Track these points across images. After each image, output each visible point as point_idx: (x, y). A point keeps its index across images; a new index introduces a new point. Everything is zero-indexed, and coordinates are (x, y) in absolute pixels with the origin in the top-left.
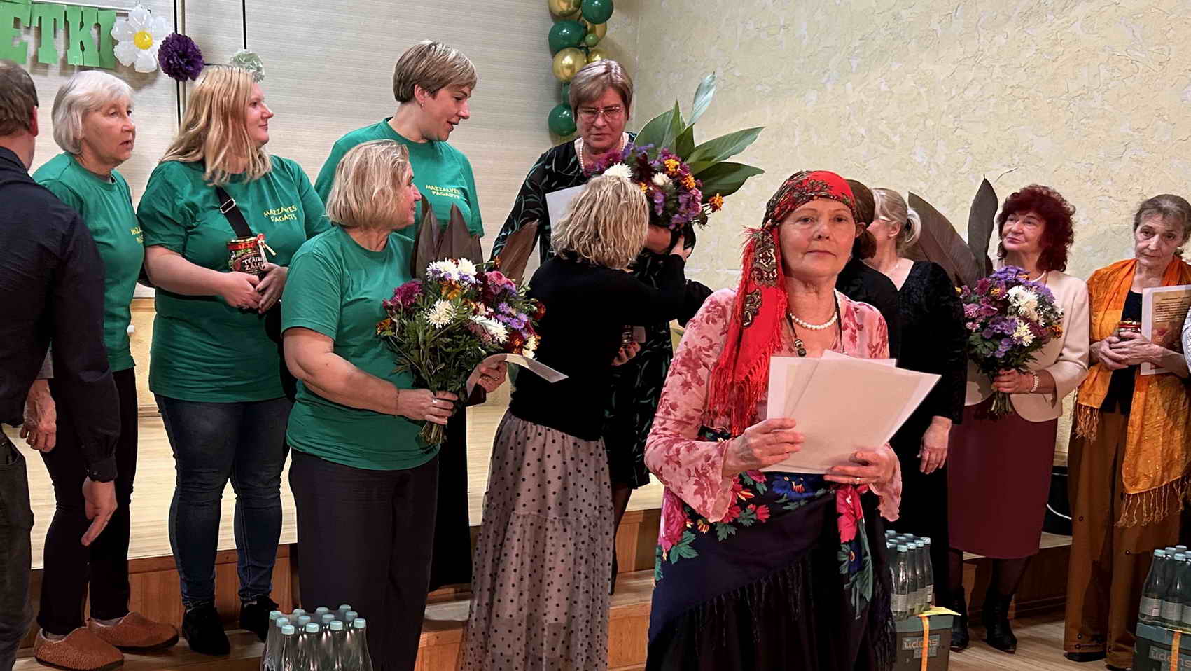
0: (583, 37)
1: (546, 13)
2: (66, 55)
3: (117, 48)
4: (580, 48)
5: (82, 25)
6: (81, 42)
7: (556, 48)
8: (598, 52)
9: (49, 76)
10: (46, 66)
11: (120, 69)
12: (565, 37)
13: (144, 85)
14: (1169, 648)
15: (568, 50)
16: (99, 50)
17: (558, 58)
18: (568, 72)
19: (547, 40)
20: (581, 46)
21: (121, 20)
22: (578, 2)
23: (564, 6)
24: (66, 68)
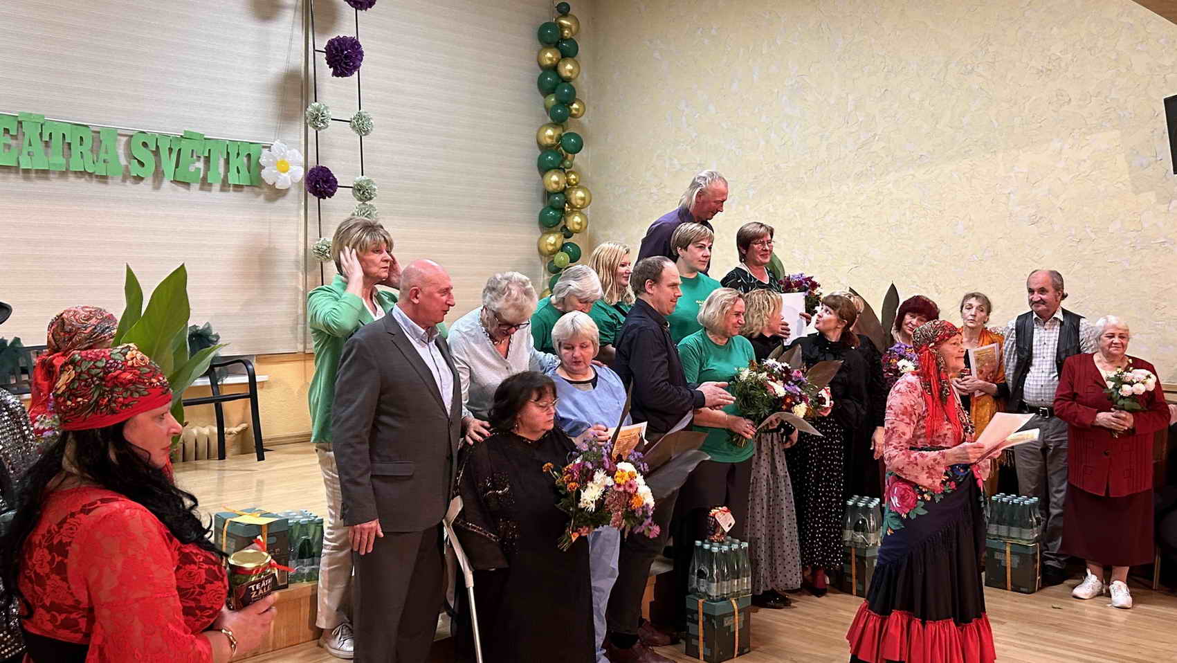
0: (562, 162)
1: (536, 144)
2: (226, 177)
3: (263, 172)
4: (560, 169)
5: (238, 154)
6: (238, 168)
7: (544, 169)
8: (572, 172)
9: (213, 192)
10: (210, 185)
11: (263, 186)
12: (550, 161)
13: (280, 197)
14: (1005, 552)
15: (553, 171)
16: (249, 172)
17: (548, 176)
18: (555, 186)
19: (535, 163)
20: (560, 167)
21: (265, 151)
22: (560, 138)
23: (549, 141)
24: (225, 186)
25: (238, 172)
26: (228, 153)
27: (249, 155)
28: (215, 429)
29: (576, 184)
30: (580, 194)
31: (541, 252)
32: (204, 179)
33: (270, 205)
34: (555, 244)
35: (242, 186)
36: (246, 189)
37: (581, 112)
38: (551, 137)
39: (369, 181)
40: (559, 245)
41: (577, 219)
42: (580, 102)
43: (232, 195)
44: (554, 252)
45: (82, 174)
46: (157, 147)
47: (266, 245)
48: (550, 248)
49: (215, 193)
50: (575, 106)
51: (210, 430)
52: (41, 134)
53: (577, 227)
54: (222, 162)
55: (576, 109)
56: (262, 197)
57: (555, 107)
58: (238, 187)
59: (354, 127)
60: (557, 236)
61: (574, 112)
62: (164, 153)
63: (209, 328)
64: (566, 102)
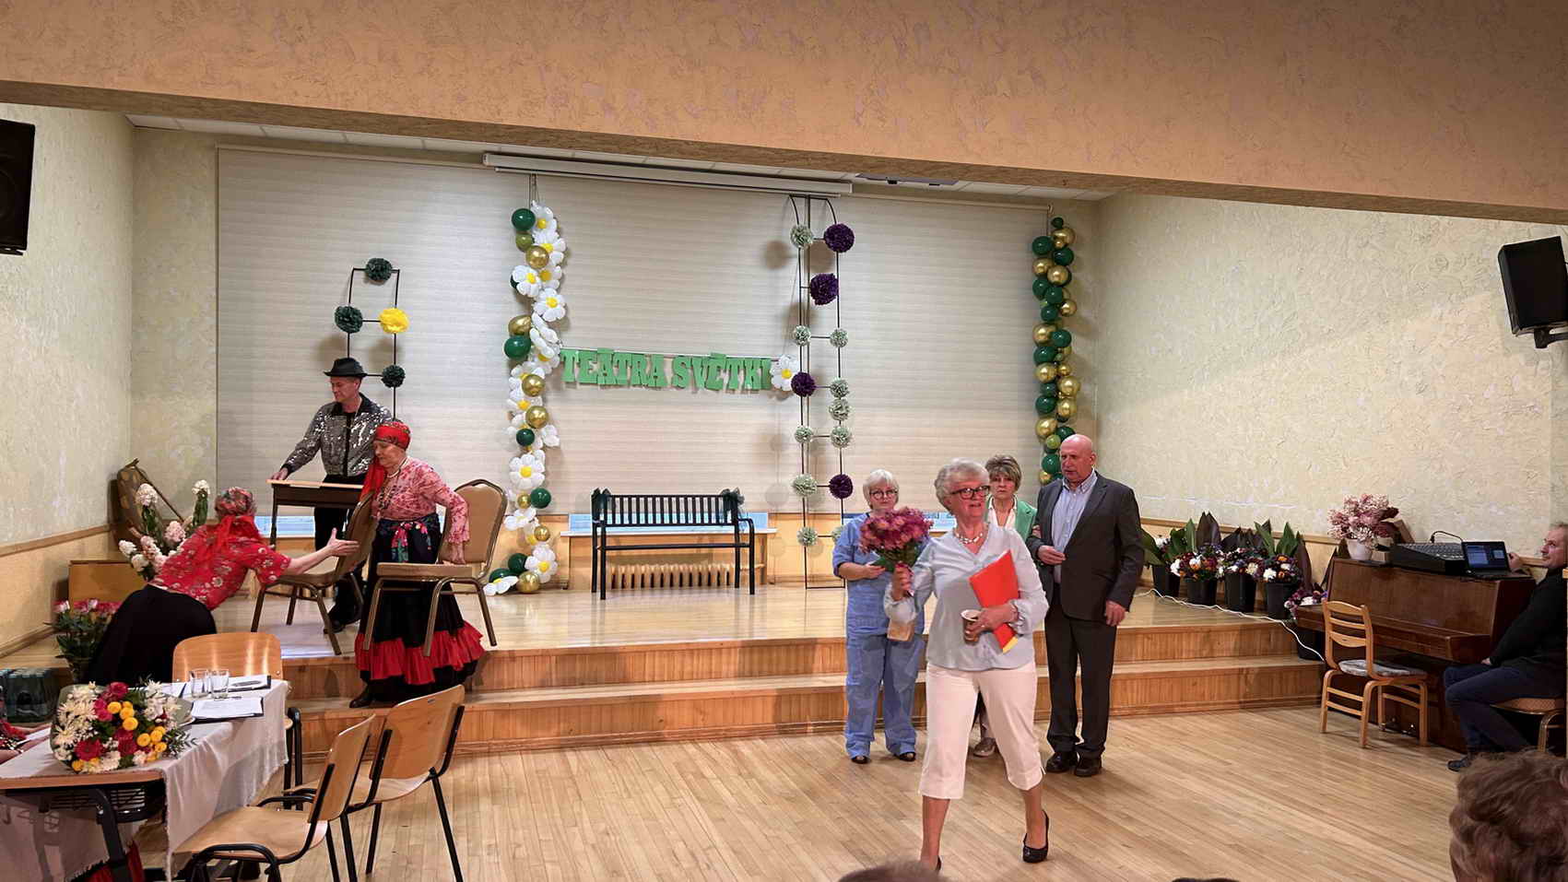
0: (1055, 356)
1: (1032, 341)
2: (744, 383)
3: (772, 379)
4: (1053, 362)
5: (753, 367)
6: (752, 377)
7: (1039, 361)
8: (1064, 364)
9: (734, 395)
10: (734, 390)
11: (773, 389)
12: (1043, 356)
15: (1044, 364)
16: (762, 379)
17: (1040, 366)
18: (1044, 377)
19: (1032, 357)
20: (1051, 361)
21: (774, 364)
22: (1050, 336)
23: (1042, 339)
24: (744, 390)
25: (753, 380)
26: (745, 367)
27: (761, 367)
28: (734, 566)
29: (1068, 374)
30: (1068, 383)
31: (1039, 437)
32: (728, 385)
33: (779, 403)
34: (1049, 428)
35: (757, 390)
36: (760, 391)
37: (1072, 313)
38: (1042, 334)
39: (842, 382)
40: (1053, 429)
41: (1066, 405)
42: (1073, 303)
43: (750, 398)
44: (1047, 435)
45: (640, 385)
46: (692, 366)
47: (776, 432)
48: (1045, 431)
49: (738, 397)
50: (1066, 306)
51: (730, 566)
52: (612, 361)
53: (1067, 412)
54: (742, 372)
55: (1066, 308)
56: (774, 398)
57: (1046, 308)
58: (753, 391)
59: (831, 342)
60: (1052, 420)
61: (1065, 311)
62: (698, 370)
63: (738, 492)
64: (1056, 305)
